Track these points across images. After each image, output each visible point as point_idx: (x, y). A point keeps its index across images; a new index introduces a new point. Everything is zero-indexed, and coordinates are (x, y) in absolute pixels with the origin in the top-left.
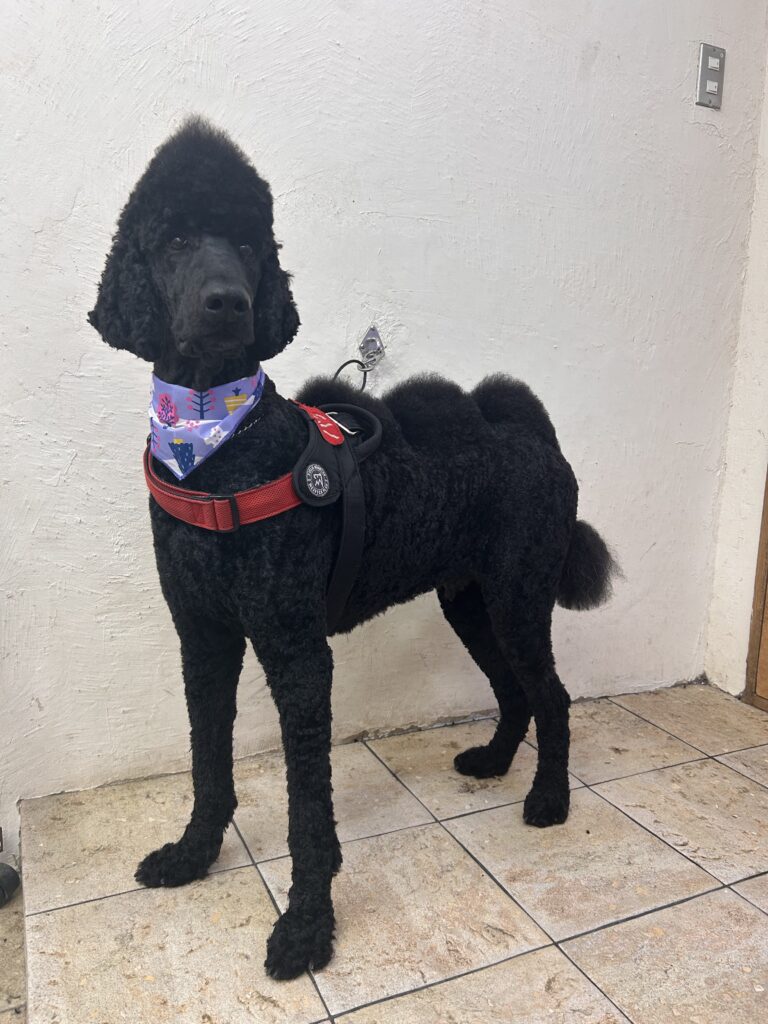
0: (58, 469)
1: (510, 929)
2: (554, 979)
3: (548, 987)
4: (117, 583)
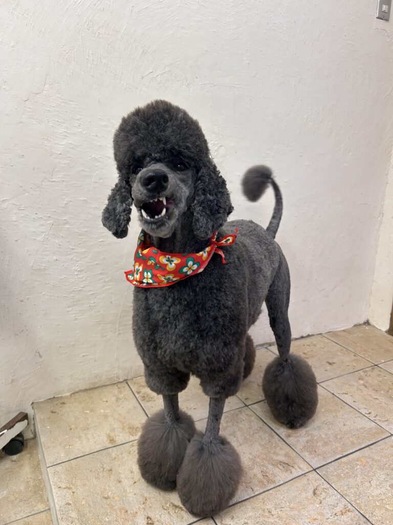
0: (43, 232)
1: (291, 463)
2: (316, 489)
3: (315, 493)
4: (77, 291)
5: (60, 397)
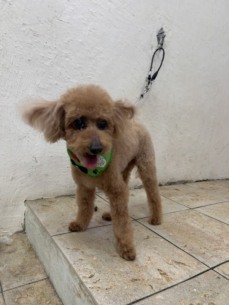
0: (50, 59)
5: (47, 198)
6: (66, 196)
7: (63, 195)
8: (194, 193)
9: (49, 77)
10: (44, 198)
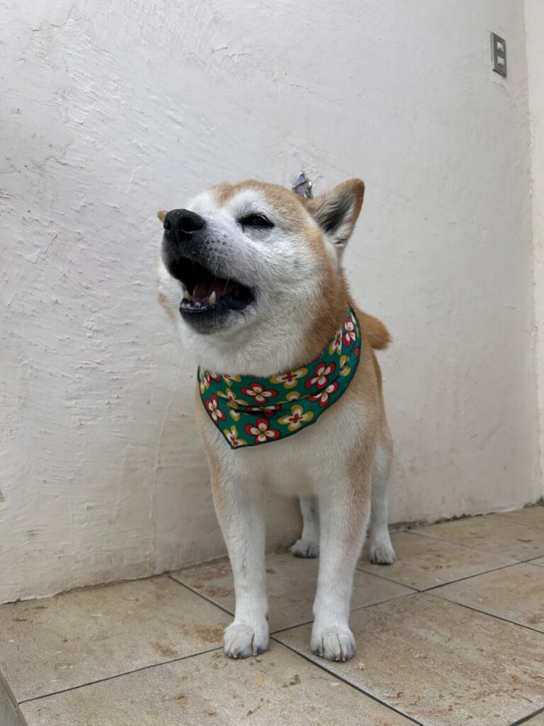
0: (37, 246)
4: (87, 368)
5: (31, 600)
6: (87, 588)
7: (78, 586)
8: (429, 550)
9: (36, 288)
10: (22, 600)
